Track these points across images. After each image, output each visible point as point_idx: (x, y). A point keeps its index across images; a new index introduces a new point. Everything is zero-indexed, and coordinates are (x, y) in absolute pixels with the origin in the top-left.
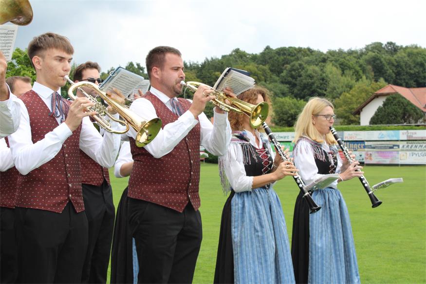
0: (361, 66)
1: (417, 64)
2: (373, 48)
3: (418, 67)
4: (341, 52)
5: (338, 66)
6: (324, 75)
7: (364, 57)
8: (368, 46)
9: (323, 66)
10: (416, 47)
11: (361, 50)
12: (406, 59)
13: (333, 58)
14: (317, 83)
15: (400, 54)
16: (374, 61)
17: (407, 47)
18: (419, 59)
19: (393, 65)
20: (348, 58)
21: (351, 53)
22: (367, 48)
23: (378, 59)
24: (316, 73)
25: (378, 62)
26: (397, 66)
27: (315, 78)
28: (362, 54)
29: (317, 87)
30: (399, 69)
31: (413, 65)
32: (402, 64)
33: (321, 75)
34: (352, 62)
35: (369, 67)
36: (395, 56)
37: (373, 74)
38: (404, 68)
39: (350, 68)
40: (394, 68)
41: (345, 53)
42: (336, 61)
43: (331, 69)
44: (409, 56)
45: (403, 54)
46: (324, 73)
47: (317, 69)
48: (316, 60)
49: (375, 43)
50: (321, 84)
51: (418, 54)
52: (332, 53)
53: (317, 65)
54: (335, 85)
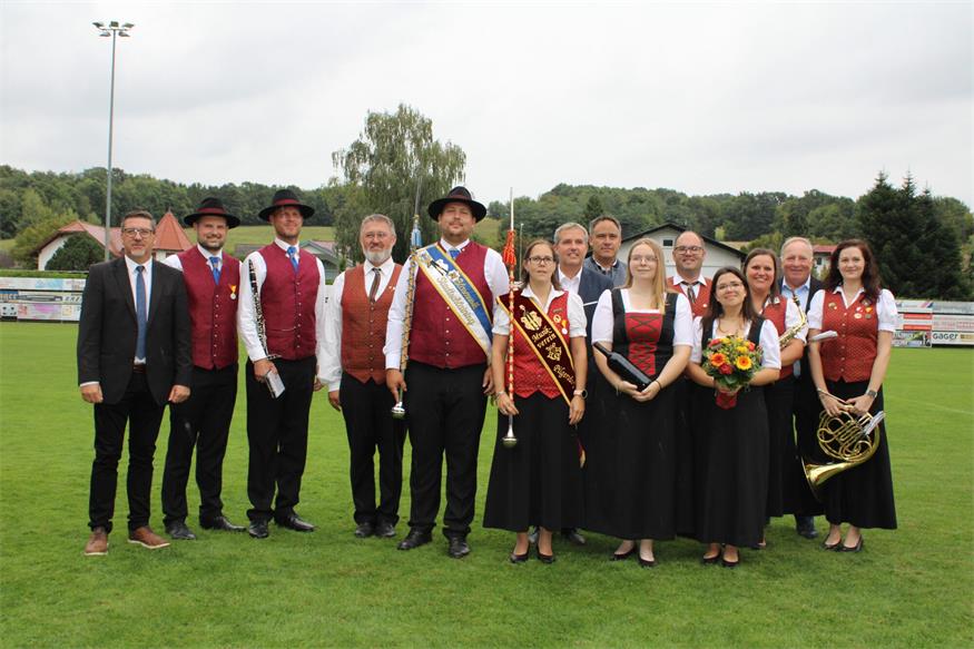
0: (74, 195)
1: (147, 198)
2: (94, 174)
3: (148, 202)
4: (51, 176)
5: (43, 193)
6: (22, 203)
7: (80, 184)
8: (87, 171)
9: (23, 192)
10: (149, 178)
11: (78, 175)
12: (134, 191)
13: (39, 183)
14: (13, 214)
15: (128, 185)
16: (92, 191)
17: (137, 177)
18: (150, 193)
19: (117, 198)
20: (59, 184)
21: (64, 177)
22: (87, 174)
23: (97, 189)
24: (12, 200)
25: (98, 192)
26: (121, 200)
27: (10, 207)
28: (79, 180)
29: (13, 219)
30: (124, 203)
31: (141, 200)
32: (129, 197)
33: (19, 203)
34: (63, 189)
35: (86, 198)
36: (121, 187)
37: (90, 207)
38: (131, 201)
39: (59, 197)
40: (118, 202)
41: (56, 177)
42: (40, 187)
43: (32, 197)
44: (137, 188)
45: (132, 185)
46: (23, 200)
47: (13, 194)
48: (15, 183)
49: (97, 169)
50: (18, 215)
51: (149, 186)
52: (38, 176)
53: (13, 190)
54: (31, 217)
